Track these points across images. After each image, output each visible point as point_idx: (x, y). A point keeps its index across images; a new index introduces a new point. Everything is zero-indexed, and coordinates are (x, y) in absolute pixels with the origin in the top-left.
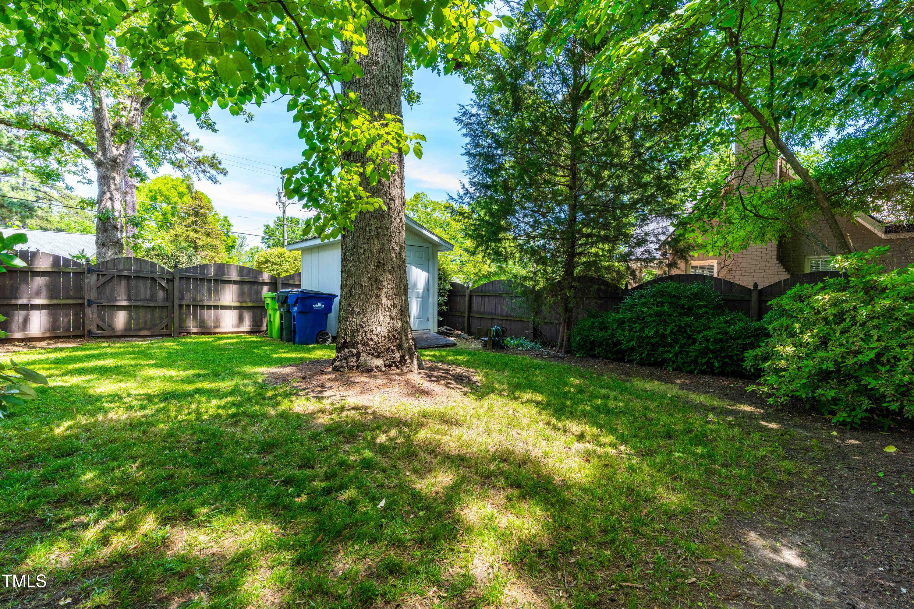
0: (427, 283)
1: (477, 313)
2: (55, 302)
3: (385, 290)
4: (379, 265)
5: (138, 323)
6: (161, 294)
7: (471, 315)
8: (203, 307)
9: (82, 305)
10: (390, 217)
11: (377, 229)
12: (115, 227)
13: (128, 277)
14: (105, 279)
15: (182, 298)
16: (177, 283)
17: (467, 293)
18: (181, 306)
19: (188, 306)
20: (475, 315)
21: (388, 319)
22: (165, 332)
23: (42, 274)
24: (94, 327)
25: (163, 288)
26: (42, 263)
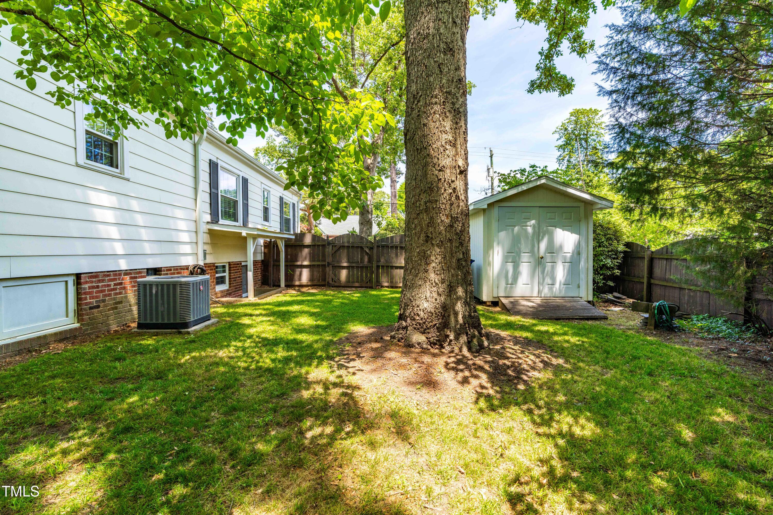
0: (578, 246)
1: (660, 279)
2: (313, 263)
3: (434, 265)
4: (428, 239)
5: (353, 279)
6: (366, 259)
7: (652, 281)
8: (392, 267)
9: (324, 266)
10: (439, 189)
11: (426, 203)
12: (368, 212)
13: (348, 247)
14: (337, 248)
15: (379, 261)
16: (375, 250)
17: (647, 255)
18: (378, 267)
19: (383, 267)
20: (657, 282)
21: (435, 295)
22: (369, 284)
23: (308, 246)
24: (330, 280)
25: (367, 254)
26: (308, 240)
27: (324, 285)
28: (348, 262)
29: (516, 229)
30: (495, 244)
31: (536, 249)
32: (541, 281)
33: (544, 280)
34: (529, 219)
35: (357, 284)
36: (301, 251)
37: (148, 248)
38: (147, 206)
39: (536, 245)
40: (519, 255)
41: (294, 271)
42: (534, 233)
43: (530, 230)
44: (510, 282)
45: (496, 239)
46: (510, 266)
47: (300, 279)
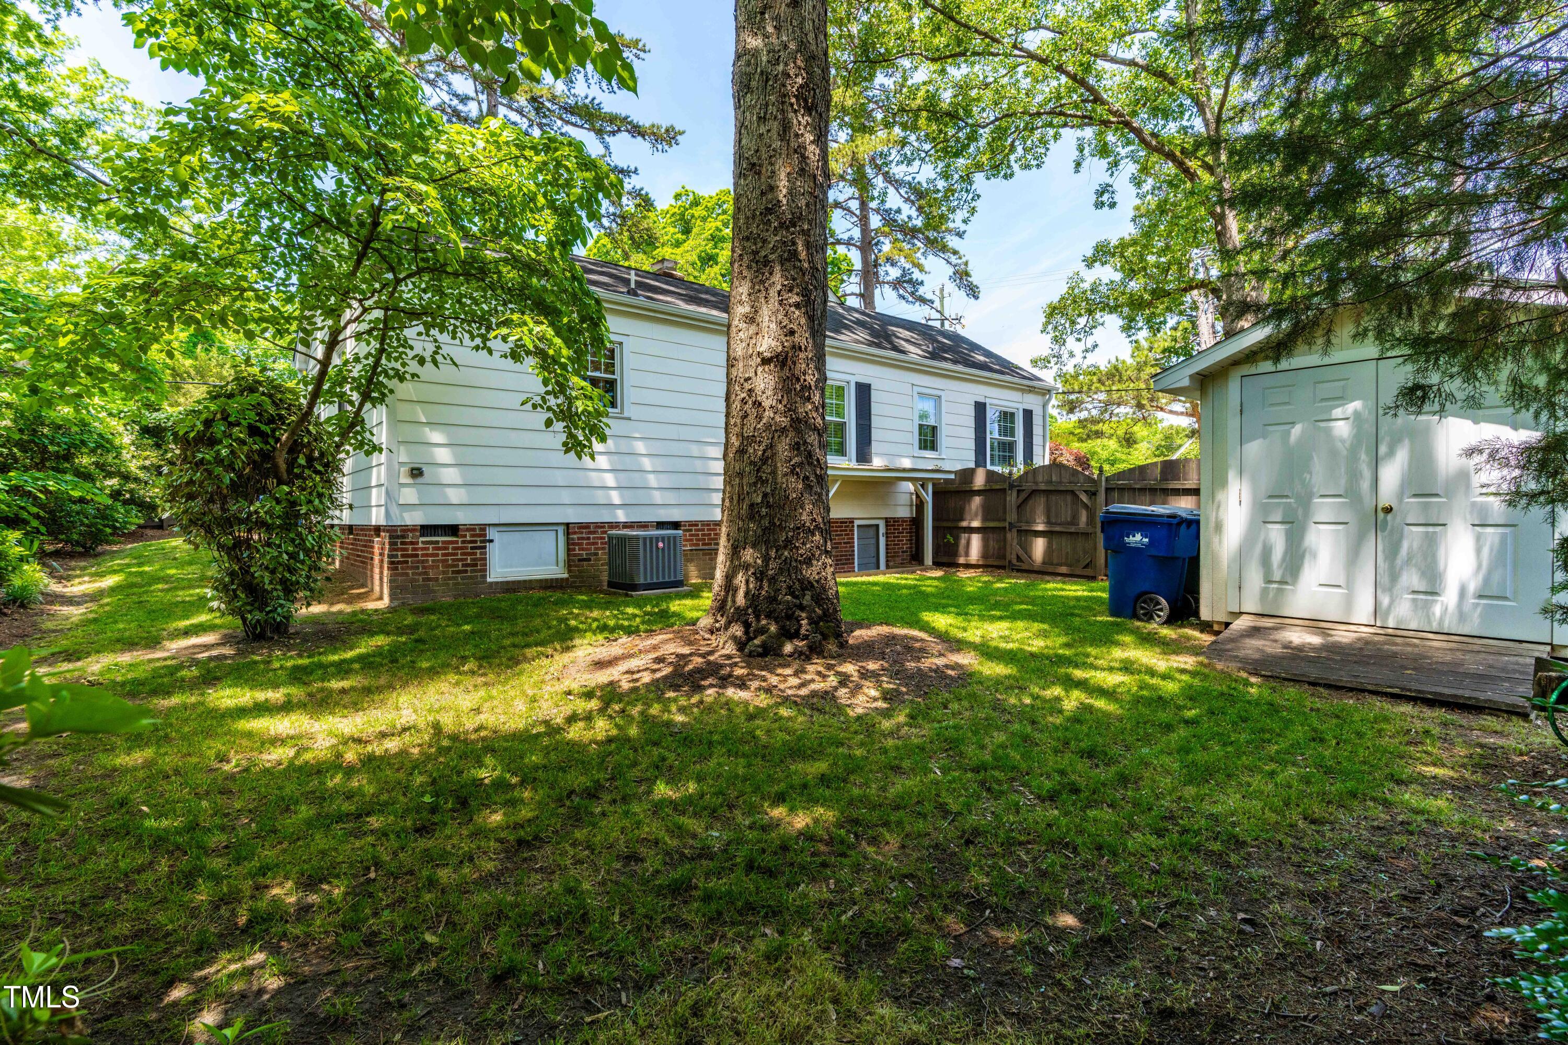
5: (1058, 557)
6: (1084, 516)
9: (1004, 529)
13: (1048, 491)
14: (1026, 494)
16: (1100, 498)
22: (1089, 572)
23: (979, 493)
24: (1014, 557)
25: (1086, 506)
26: (979, 480)
27: (1003, 567)
28: (1048, 522)
29: (1297, 431)
30: (1232, 476)
31: (1365, 485)
32: (1385, 580)
33: (1394, 577)
34: (1342, 399)
35: (1064, 570)
36: (969, 502)
37: (658, 497)
38: (658, 447)
39: (1367, 473)
40: (1305, 501)
41: (957, 539)
42: (1358, 437)
43: (1342, 429)
44: (1277, 576)
45: (1233, 462)
46: (1276, 535)
47: (967, 554)
